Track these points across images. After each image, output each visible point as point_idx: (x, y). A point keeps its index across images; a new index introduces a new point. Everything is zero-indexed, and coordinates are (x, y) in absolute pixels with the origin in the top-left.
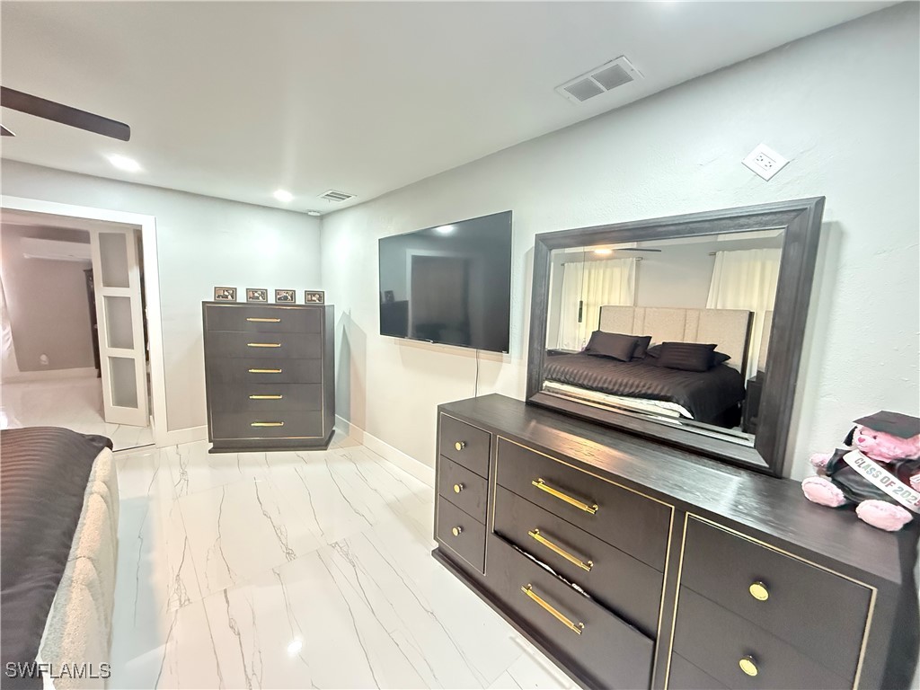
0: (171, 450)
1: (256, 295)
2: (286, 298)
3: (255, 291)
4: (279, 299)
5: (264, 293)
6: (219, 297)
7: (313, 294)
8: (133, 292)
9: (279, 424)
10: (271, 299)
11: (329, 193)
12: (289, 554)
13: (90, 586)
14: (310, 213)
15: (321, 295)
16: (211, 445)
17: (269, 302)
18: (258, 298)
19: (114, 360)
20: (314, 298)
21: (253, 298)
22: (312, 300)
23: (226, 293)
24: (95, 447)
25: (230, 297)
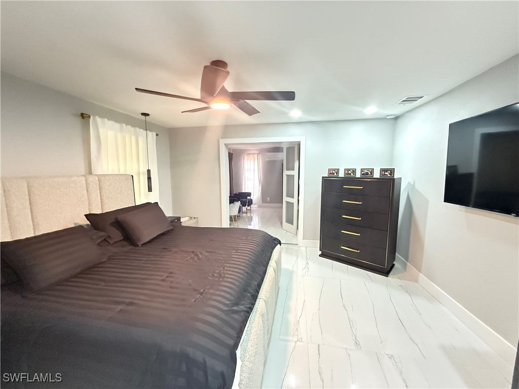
0: (303, 249)
1: (350, 172)
2: (367, 174)
3: (349, 170)
4: (363, 174)
5: (354, 171)
6: (330, 174)
7: (386, 170)
8: (295, 173)
9: (357, 251)
10: (358, 175)
11: (404, 99)
12: (357, 343)
13: (262, 316)
14: (388, 117)
15: (392, 171)
16: (320, 252)
17: (357, 176)
18: (350, 174)
19: (287, 202)
20: (386, 173)
21: (348, 174)
22: (385, 175)
23: (334, 172)
24: (275, 243)
25: (335, 174)
